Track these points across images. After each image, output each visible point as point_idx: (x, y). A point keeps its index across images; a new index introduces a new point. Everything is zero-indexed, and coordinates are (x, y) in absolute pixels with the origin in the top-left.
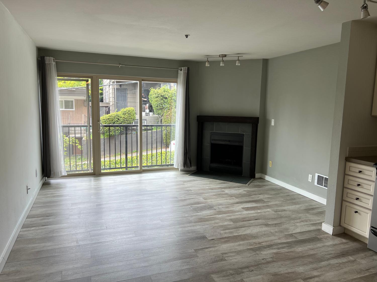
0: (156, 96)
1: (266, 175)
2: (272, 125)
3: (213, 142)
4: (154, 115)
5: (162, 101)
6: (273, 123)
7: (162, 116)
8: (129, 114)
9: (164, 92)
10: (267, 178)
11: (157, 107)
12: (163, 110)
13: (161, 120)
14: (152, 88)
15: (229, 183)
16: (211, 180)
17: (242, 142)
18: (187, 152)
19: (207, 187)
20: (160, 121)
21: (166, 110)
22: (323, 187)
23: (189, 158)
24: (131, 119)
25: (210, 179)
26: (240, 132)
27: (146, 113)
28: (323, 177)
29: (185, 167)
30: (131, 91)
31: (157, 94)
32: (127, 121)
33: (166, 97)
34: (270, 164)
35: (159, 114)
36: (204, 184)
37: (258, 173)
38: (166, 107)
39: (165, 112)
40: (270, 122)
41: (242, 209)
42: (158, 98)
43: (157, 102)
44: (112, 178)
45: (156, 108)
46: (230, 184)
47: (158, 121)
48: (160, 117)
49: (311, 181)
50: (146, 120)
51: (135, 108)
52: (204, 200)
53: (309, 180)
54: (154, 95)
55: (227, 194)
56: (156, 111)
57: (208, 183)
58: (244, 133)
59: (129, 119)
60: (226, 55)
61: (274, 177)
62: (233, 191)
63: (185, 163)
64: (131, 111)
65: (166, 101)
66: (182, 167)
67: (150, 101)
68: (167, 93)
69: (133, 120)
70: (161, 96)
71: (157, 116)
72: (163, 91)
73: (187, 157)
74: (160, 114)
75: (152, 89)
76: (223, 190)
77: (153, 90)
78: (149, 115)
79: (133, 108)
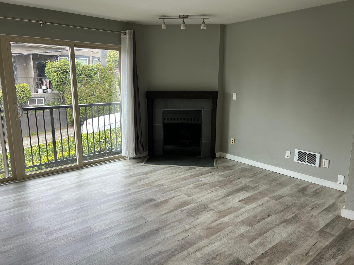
0: (55, 70)
1: (227, 153)
2: (233, 99)
3: (166, 122)
4: (53, 92)
5: (63, 76)
6: (234, 97)
7: (64, 92)
8: (23, 91)
9: (64, 65)
10: (229, 156)
11: (57, 82)
12: (65, 85)
13: (63, 97)
14: (48, 61)
15: (195, 168)
16: (174, 166)
17: (200, 120)
18: (138, 136)
19: (177, 178)
20: (61, 98)
21: (68, 85)
22: (306, 163)
23: (141, 143)
24: (25, 97)
25: (172, 166)
26: (197, 109)
27: (43, 90)
28: (306, 153)
29: (137, 154)
30: (21, 64)
31: (56, 68)
32: (21, 99)
33: (67, 71)
34: (232, 141)
35: (59, 90)
36: (171, 174)
37: (218, 152)
38: (68, 82)
39: (68, 87)
40: (231, 96)
41: (240, 203)
42: (58, 72)
43: (57, 76)
44: (45, 182)
45: (56, 84)
46: (197, 169)
47: (59, 98)
48: (61, 94)
49: (289, 158)
50: (44, 98)
51: (29, 84)
52: (189, 198)
53: (286, 157)
54: (52, 68)
55: (206, 184)
56: (56, 87)
57: (174, 171)
58: (202, 109)
59: (24, 97)
60: (188, 16)
61: (238, 155)
62: (208, 178)
63: (137, 150)
64: (25, 88)
65: (67, 75)
66: (134, 154)
67: (48, 75)
68: (67, 67)
69: (29, 98)
70: (61, 70)
71: (58, 92)
72: (62, 64)
73: (139, 141)
74: (61, 90)
75: (48, 63)
76: (197, 178)
77: (50, 63)
78: (47, 91)
79: (27, 84)
